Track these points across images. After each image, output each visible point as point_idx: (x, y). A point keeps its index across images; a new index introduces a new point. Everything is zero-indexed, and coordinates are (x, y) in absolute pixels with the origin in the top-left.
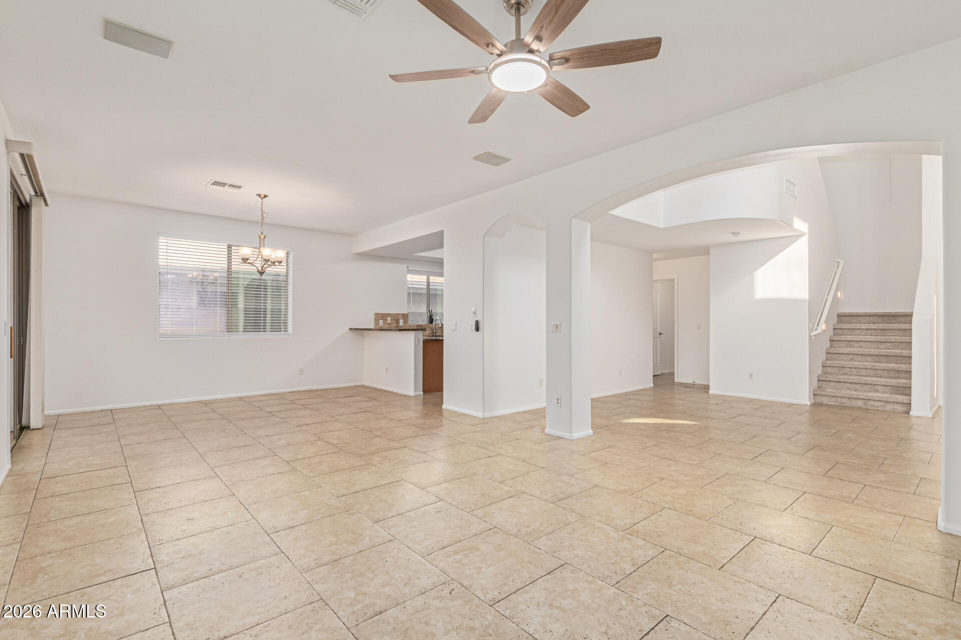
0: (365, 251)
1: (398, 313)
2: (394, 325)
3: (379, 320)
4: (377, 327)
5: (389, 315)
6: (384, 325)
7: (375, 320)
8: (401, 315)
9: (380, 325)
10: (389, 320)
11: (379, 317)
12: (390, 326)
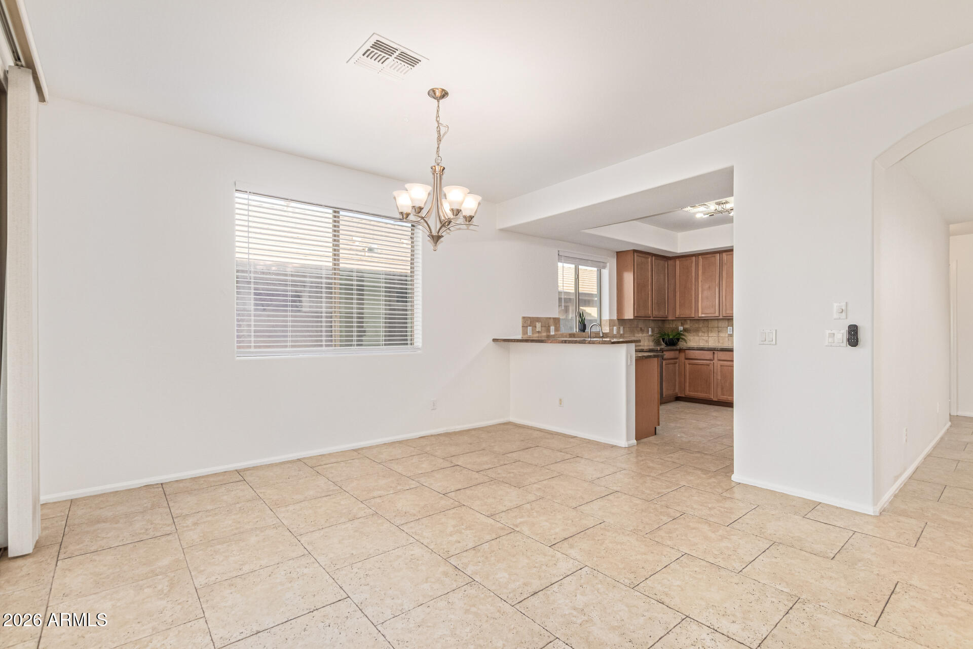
0: (513, 226)
1: (549, 317)
2: (544, 334)
3: (527, 327)
4: (525, 337)
5: (538, 319)
6: (533, 334)
7: (523, 327)
8: (552, 320)
9: (529, 334)
10: (538, 325)
11: (529, 322)
12: (540, 335)
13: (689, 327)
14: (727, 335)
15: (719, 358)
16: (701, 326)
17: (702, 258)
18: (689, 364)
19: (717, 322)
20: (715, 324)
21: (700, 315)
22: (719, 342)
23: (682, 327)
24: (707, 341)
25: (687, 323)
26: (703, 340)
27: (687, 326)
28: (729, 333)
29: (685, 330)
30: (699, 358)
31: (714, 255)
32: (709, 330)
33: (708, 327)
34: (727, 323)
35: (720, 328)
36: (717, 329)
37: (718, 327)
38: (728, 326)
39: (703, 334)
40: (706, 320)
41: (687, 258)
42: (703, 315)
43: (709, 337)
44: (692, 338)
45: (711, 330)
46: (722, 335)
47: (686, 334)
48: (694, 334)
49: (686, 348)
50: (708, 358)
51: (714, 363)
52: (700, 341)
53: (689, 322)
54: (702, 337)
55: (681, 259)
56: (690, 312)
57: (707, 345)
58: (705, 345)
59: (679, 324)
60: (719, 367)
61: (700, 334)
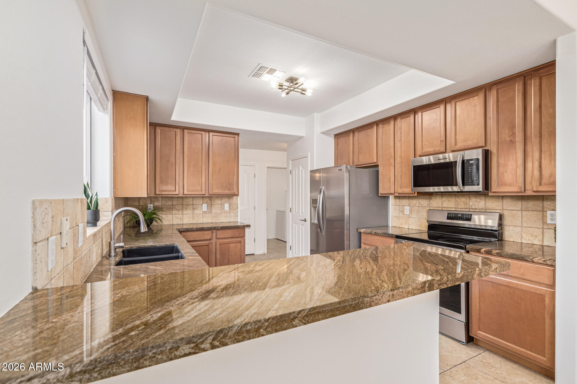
13: (160, 205)
14: (201, 212)
15: (218, 237)
19: (191, 199)
20: (190, 201)
21: (185, 193)
22: (193, 219)
23: (152, 205)
24: (182, 219)
25: (158, 201)
26: (178, 218)
27: (157, 204)
28: (203, 210)
29: (156, 208)
30: (198, 239)
31: (200, 132)
32: (183, 207)
33: (182, 204)
34: (202, 201)
35: (194, 206)
36: (192, 206)
37: (193, 205)
38: (203, 204)
39: (177, 212)
42: (189, 193)
43: (183, 214)
44: (164, 216)
45: (186, 208)
46: (196, 212)
47: (159, 213)
48: (168, 212)
49: (183, 230)
50: (208, 238)
51: (212, 242)
52: (174, 220)
53: (160, 199)
54: (177, 215)
55: (162, 128)
56: (173, 189)
57: (181, 223)
58: (179, 223)
59: (149, 202)
60: (218, 245)
61: (174, 212)
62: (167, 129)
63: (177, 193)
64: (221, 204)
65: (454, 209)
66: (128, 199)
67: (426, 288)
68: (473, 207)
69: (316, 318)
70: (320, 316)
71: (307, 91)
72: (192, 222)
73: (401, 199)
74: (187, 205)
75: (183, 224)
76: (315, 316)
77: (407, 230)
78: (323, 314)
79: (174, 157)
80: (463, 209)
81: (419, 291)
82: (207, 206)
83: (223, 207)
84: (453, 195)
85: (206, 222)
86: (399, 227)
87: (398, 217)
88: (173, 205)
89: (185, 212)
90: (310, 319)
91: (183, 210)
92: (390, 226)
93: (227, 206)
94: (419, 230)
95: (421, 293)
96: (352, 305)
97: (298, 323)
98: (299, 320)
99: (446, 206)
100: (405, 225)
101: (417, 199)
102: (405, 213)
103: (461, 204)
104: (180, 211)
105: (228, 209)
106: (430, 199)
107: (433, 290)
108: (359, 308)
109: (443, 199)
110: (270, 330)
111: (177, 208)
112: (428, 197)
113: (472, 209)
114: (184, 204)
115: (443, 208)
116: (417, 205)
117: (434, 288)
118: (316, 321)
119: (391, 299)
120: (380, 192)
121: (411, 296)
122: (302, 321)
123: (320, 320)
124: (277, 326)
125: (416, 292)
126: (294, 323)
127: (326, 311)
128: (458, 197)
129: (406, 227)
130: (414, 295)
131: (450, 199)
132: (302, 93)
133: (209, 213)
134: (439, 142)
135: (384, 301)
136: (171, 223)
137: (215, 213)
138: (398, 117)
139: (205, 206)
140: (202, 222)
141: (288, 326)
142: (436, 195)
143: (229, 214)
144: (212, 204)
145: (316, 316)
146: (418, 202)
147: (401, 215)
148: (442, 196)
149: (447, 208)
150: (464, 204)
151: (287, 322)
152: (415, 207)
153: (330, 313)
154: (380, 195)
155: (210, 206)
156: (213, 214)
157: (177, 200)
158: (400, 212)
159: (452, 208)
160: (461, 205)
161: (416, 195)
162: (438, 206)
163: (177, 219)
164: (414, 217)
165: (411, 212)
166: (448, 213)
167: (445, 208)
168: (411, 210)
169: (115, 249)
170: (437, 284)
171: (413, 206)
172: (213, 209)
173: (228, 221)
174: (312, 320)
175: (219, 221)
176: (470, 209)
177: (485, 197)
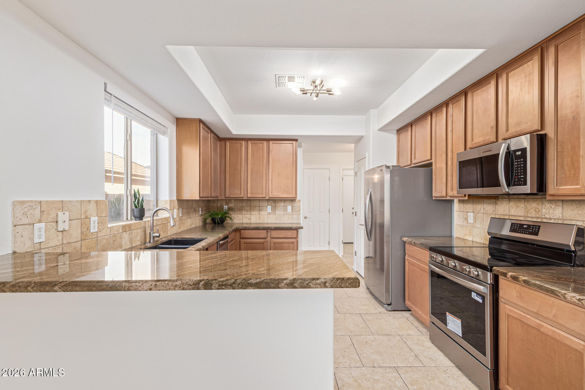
8: (93, 205)
13: (233, 206)
14: (267, 214)
15: (272, 236)
16: (244, 205)
17: (251, 143)
18: (244, 243)
19: (258, 202)
20: (257, 204)
21: (249, 196)
22: (260, 219)
23: (227, 206)
24: (250, 219)
25: (231, 203)
26: (246, 217)
27: (231, 205)
28: (268, 211)
29: (230, 209)
30: (254, 237)
31: (261, 142)
32: (251, 209)
33: (250, 206)
34: (267, 203)
35: (260, 207)
36: (258, 208)
37: (259, 206)
38: (268, 206)
39: (246, 213)
40: (249, 200)
41: (238, 141)
43: (251, 215)
44: (236, 216)
45: (253, 209)
46: (262, 213)
47: (231, 212)
48: (238, 212)
49: (242, 228)
50: (263, 237)
51: (267, 241)
52: (244, 219)
53: (233, 201)
54: (246, 215)
55: (231, 141)
56: (239, 192)
57: (250, 222)
58: (248, 222)
59: (224, 203)
60: (272, 244)
61: (243, 213)
62: (234, 142)
63: (242, 196)
64: (284, 206)
65: (522, 219)
66: (209, 201)
67: (200, 286)
68: (547, 216)
69: (73, 289)
70: (77, 288)
71: (332, 90)
72: (258, 222)
73: (465, 203)
74: (254, 207)
75: (251, 223)
76: (72, 287)
77: (471, 243)
78: (80, 287)
79: (240, 166)
80: (534, 218)
81: (191, 287)
82: (271, 208)
83: (286, 210)
84: (522, 199)
85: (271, 223)
86: (463, 239)
87: (461, 226)
88: (243, 206)
89: (253, 213)
90: (68, 288)
91: (251, 211)
92: (455, 237)
93: (289, 208)
94: (484, 244)
95: (193, 289)
96: (108, 285)
97: (58, 289)
98: (59, 287)
99: (514, 214)
100: (469, 236)
101: (482, 203)
102: (469, 221)
103: (531, 211)
104: (249, 212)
105: (290, 211)
106: (496, 203)
107: (211, 289)
108: (116, 289)
109: (511, 204)
110: (36, 289)
111: (246, 209)
112: (494, 202)
113: (545, 218)
114: (252, 206)
115: (510, 216)
116: (481, 212)
117: (213, 287)
118: (74, 291)
119: (154, 288)
120: (434, 194)
121: (180, 290)
122: (61, 289)
123: (77, 291)
124: (41, 288)
125: (186, 287)
126: (55, 288)
127: (83, 285)
128: (528, 202)
129: (470, 239)
130: (184, 289)
131: (519, 204)
132: (329, 94)
133: (273, 215)
134: (490, 128)
135: (145, 288)
136: (241, 222)
137: (279, 215)
138: (450, 102)
139: (269, 207)
140: (267, 222)
141: (50, 290)
142: (502, 198)
143: (291, 216)
144: (275, 207)
145: (74, 287)
146: (482, 208)
147: (465, 224)
148: (509, 200)
149: (515, 216)
150: (536, 211)
151: (49, 287)
152: (479, 214)
153: (86, 288)
154: (434, 198)
155: (274, 208)
156: (277, 216)
157: (246, 202)
158: (464, 219)
159: (520, 216)
160: (531, 213)
161: (467, 198)
162: (505, 213)
163: (246, 219)
164: (478, 227)
165: (475, 220)
166: (512, 224)
167: (512, 216)
168: (475, 218)
169: (154, 238)
170: (217, 284)
171: (478, 213)
172: (276, 211)
173: (290, 222)
174: (70, 289)
175: (282, 222)
176: (542, 218)
177: (542, 201)
